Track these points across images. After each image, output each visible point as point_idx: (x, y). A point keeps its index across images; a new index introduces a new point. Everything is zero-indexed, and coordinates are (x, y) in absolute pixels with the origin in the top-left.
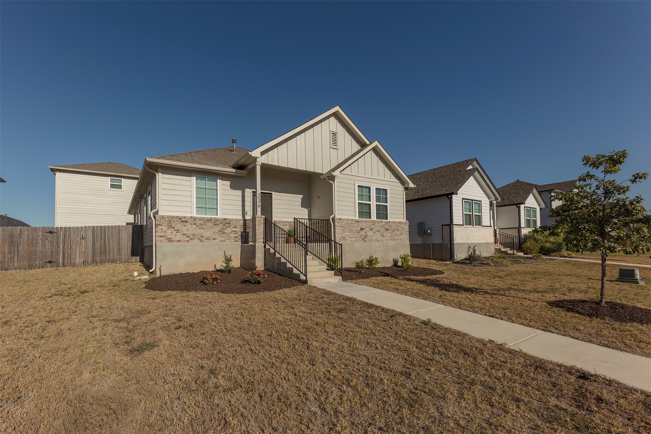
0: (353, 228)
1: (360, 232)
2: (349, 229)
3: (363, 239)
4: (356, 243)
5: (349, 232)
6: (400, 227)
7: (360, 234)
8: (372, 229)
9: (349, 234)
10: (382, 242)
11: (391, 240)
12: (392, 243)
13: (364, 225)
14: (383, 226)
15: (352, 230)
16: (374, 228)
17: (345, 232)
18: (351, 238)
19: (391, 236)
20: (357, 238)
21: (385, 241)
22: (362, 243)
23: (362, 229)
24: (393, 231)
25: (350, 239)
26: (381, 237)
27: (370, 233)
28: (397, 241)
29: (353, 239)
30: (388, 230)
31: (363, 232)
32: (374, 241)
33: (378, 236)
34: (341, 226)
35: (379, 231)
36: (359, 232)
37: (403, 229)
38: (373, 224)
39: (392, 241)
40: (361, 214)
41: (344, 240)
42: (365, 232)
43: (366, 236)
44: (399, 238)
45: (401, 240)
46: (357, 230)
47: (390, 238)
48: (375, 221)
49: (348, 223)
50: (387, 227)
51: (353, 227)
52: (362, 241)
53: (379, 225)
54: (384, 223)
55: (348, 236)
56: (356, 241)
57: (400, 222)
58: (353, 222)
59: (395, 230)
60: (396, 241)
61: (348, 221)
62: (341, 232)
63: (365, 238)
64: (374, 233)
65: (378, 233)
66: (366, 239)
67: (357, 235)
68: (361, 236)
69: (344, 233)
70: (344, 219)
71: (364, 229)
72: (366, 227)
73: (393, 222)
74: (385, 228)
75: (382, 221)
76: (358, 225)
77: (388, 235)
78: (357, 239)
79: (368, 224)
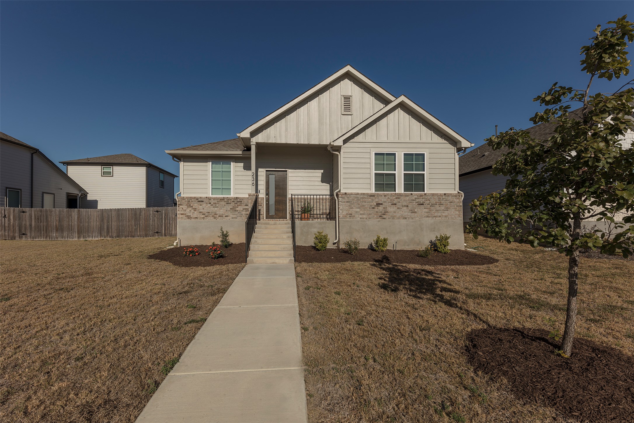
0: (364, 204)
1: (376, 208)
2: (359, 204)
3: (380, 216)
4: (368, 221)
5: (359, 208)
6: (446, 200)
7: (376, 210)
8: (396, 204)
9: (358, 210)
10: (412, 219)
11: (428, 217)
12: (430, 221)
13: (382, 200)
14: (413, 200)
15: (363, 206)
16: (399, 202)
17: (352, 208)
18: (361, 214)
19: (428, 212)
20: (370, 214)
21: (418, 218)
22: (379, 221)
23: (378, 204)
24: (432, 205)
25: (361, 216)
26: (409, 214)
27: (391, 209)
28: (440, 218)
29: (365, 216)
30: (423, 204)
31: (381, 208)
32: (399, 218)
33: (405, 212)
34: (347, 202)
35: (408, 206)
36: (373, 208)
37: (451, 202)
38: (396, 198)
39: (431, 218)
40: (379, 186)
41: (351, 218)
42: (384, 208)
43: (385, 212)
44: (443, 214)
45: (446, 216)
46: (371, 206)
47: (426, 214)
48: (400, 195)
49: (357, 197)
50: (421, 201)
51: (365, 202)
52: (378, 218)
53: (407, 198)
54: (416, 197)
55: (357, 212)
56: (370, 218)
57: (445, 194)
58: (366, 196)
59: (436, 204)
60: (436, 218)
61: (358, 196)
62: (347, 208)
63: (384, 214)
64: (398, 208)
65: (405, 208)
66: (384, 216)
67: (372, 212)
68: (377, 212)
69: (351, 210)
70: (352, 194)
71: (382, 204)
72: (385, 202)
73: (433, 195)
74: (417, 202)
75: (411, 194)
76: (373, 200)
77: (422, 211)
78: (371, 216)
79: (388, 198)
